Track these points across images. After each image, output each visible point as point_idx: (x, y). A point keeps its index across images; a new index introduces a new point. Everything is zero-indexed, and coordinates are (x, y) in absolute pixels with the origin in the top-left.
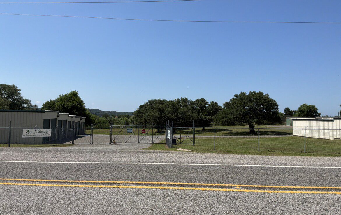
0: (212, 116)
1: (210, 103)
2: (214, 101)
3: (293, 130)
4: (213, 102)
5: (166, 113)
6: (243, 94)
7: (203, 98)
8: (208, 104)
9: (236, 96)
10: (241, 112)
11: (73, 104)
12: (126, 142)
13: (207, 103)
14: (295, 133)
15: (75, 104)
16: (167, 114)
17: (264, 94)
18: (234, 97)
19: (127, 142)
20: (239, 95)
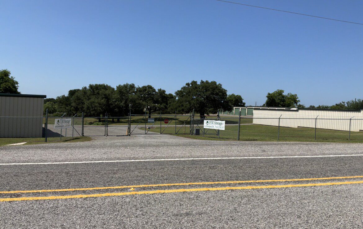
0: (161, 104)
1: (157, 91)
2: (162, 89)
3: (254, 119)
4: (160, 90)
5: (114, 100)
6: (194, 83)
7: (150, 85)
8: (155, 92)
9: (188, 84)
10: (198, 101)
11: (6, 86)
12: (146, 133)
13: (154, 90)
14: (255, 122)
15: (9, 87)
16: (115, 102)
17: (217, 84)
18: (185, 85)
19: (148, 133)
20: (191, 83)
